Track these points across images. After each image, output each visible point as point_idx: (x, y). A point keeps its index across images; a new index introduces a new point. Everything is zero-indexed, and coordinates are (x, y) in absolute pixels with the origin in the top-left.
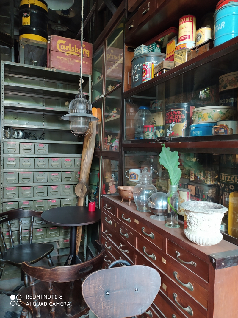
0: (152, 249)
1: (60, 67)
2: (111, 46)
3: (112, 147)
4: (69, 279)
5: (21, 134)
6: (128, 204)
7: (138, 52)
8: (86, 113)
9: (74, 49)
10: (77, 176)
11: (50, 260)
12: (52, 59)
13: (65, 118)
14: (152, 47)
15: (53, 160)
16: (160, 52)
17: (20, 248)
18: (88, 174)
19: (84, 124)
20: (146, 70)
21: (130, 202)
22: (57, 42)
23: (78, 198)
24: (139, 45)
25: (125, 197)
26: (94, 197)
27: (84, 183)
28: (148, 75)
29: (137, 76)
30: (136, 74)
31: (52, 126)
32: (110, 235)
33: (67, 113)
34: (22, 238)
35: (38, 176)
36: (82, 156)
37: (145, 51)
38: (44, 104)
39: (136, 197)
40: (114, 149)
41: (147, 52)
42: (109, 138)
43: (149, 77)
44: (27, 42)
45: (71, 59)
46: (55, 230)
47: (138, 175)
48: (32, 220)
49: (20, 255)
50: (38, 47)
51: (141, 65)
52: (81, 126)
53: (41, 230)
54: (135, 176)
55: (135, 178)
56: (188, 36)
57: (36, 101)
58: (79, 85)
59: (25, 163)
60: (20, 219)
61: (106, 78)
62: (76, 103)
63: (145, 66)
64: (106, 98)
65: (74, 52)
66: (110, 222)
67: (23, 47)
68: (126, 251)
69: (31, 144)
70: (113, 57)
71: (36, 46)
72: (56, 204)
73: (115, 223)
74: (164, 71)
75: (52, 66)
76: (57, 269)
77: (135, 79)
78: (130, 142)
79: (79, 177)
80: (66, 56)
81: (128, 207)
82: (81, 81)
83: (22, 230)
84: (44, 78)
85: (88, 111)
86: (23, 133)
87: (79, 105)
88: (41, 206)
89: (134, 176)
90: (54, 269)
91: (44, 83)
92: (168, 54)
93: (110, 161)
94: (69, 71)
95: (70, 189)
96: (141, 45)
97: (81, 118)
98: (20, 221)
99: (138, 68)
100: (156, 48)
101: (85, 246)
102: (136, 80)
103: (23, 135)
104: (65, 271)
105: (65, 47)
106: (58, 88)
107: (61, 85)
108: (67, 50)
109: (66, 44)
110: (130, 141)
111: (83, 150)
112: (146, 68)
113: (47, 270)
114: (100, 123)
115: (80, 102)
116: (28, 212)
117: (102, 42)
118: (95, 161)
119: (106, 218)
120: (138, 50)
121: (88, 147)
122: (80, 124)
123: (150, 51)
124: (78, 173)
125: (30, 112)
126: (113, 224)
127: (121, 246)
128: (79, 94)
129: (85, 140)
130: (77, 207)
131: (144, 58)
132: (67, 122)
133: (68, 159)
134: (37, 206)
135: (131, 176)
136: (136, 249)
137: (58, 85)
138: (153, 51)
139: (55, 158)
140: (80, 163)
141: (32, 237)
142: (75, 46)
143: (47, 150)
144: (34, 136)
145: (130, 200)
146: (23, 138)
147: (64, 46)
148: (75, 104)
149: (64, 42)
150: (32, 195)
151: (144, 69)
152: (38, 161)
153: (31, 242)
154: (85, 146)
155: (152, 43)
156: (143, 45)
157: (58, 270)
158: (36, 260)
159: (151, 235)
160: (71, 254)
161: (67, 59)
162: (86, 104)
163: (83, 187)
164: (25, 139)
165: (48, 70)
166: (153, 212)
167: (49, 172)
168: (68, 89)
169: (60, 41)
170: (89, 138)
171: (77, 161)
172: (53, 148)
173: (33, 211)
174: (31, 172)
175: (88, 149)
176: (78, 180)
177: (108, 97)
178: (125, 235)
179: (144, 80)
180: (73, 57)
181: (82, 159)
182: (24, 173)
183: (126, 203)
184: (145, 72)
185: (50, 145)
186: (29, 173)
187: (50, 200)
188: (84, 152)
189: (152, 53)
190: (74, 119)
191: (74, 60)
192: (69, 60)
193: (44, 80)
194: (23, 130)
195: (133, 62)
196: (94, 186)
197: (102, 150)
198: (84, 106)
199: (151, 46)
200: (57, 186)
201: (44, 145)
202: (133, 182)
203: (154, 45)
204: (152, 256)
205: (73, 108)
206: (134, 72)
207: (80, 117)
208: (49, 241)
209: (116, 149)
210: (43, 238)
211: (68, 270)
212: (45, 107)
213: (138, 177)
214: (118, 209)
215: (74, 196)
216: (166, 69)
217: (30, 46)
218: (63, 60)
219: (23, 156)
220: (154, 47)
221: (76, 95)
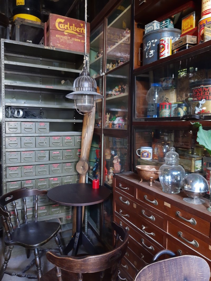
0: (191, 235)
1: (59, 45)
3: (114, 124)
4: (101, 268)
5: (21, 113)
6: (149, 185)
7: (149, 28)
8: (92, 91)
9: (73, 28)
10: (78, 153)
11: (57, 238)
12: (51, 38)
13: (69, 96)
14: (166, 23)
15: (54, 138)
16: (173, 27)
17: (26, 227)
18: (88, 151)
19: (90, 102)
20: (164, 45)
21: (151, 183)
22: (55, 20)
23: (79, 175)
24: (150, 20)
25: (147, 177)
26: (92, 173)
27: (85, 160)
28: (166, 51)
29: (152, 52)
30: (150, 49)
32: (126, 215)
33: (72, 91)
34: (27, 217)
35: (39, 155)
36: (83, 134)
37: (157, 27)
38: (41, 83)
40: (116, 127)
41: (159, 28)
42: (108, 116)
43: (167, 53)
44: (22, 22)
45: (69, 38)
46: (57, 207)
47: (150, 153)
48: (37, 199)
49: (27, 235)
50: (32, 27)
51: (156, 41)
52: (87, 104)
53: (44, 208)
54: (148, 154)
55: (148, 156)
57: (33, 80)
58: (84, 62)
59: (26, 142)
60: (25, 199)
61: (107, 57)
62: (82, 81)
63: (164, 41)
65: (73, 30)
66: (126, 202)
67: (19, 27)
68: (152, 234)
69: (32, 123)
72: (56, 182)
73: (134, 204)
74: (187, 46)
75: (51, 44)
77: (148, 55)
78: (143, 121)
79: (80, 155)
80: (65, 35)
81: (151, 187)
82: (86, 58)
83: (26, 209)
84: (41, 58)
85: (94, 89)
86: (23, 112)
87: (85, 84)
88: (45, 186)
89: (146, 154)
90: (85, 260)
91: (41, 62)
92: (184, 30)
94: (68, 49)
95: (70, 166)
96: (154, 22)
97: (87, 96)
98: (25, 200)
99: (152, 43)
100: (170, 24)
101: (86, 221)
102: (150, 56)
103: (23, 114)
104: (96, 261)
105: (64, 26)
106: (54, 66)
107: (57, 64)
108: (66, 28)
109: (65, 23)
110: (143, 119)
111: (83, 128)
113: (78, 261)
114: (100, 101)
115: (86, 80)
116: (31, 191)
118: (96, 138)
119: (121, 198)
120: (150, 26)
121: (88, 125)
122: (85, 102)
123: (163, 27)
124: (78, 151)
125: (28, 91)
126: (131, 204)
127: (144, 228)
128: (83, 72)
129: (85, 118)
130: (78, 185)
131: (157, 34)
132: (71, 101)
133: (69, 137)
134: (39, 184)
135: (143, 154)
136: (167, 233)
137: (54, 64)
138: (167, 27)
139: (56, 137)
140: (80, 141)
141: (37, 215)
142: (74, 25)
143: (48, 128)
144: (33, 115)
145: (151, 180)
146: (24, 117)
147: (63, 25)
148: (80, 81)
149: (63, 21)
150: (34, 173)
151: (162, 44)
152: (39, 140)
153: (37, 221)
154: (85, 123)
155: (165, 19)
156: (155, 21)
157: (89, 260)
159: (191, 221)
160: (77, 231)
161: (66, 38)
162: (92, 82)
163: (84, 164)
164: (25, 118)
165: (48, 48)
166: (185, 194)
167: (50, 151)
169: (59, 20)
170: (89, 116)
171: (78, 139)
172: (53, 127)
173: (37, 190)
174: (32, 152)
175: (88, 127)
176: (78, 158)
178: (151, 217)
179: (162, 56)
180: (71, 36)
181: (83, 137)
182: (25, 152)
183: (146, 183)
184: (163, 48)
185: (51, 123)
186: (31, 152)
187: (52, 179)
188: (84, 130)
189: (166, 29)
190: (79, 97)
191: (73, 39)
192: (68, 39)
193: (41, 59)
194: (23, 108)
195: (145, 39)
197: (104, 128)
198: (90, 84)
199: (164, 22)
200: (58, 164)
201: (44, 123)
202: (146, 160)
203: (168, 20)
204: (193, 243)
205: (79, 86)
206: (147, 48)
207: (85, 95)
208: (51, 218)
209: (119, 127)
210: (46, 215)
212: (42, 85)
214: (138, 190)
215: (75, 173)
216: (189, 44)
217: (25, 26)
218: (62, 38)
219: (25, 135)
220: (168, 23)
221: (80, 73)
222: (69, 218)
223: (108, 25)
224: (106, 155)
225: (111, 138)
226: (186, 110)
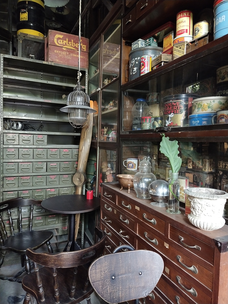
0: (153, 234)
1: (57, 60)
2: (108, 42)
3: (109, 138)
4: (73, 264)
5: (20, 125)
6: (128, 192)
7: (135, 46)
8: (84, 105)
9: (71, 44)
10: (75, 166)
11: (50, 247)
12: (50, 53)
13: (64, 110)
14: (149, 42)
15: (52, 150)
16: (157, 46)
17: (20, 235)
18: (85, 164)
19: (82, 116)
20: (144, 63)
21: (129, 190)
22: (54, 36)
23: (76, 187)
24: (136, 39)
25: (125, 185)
26: (90, 186)
27: (82, 172)
28: (146, 68)
29: (135, 69)
30: (134, 67)
31: (50, 118)
32: (109, 221)
33: (66, 105)
34: (22, 226)
35: (36, 166)
36: (80, 146)
37: (142, 45)
38: (42, 97)
39: (135, 185)
40: (110, 140)
41: (144, 46)
42: (105, 130)
43: (147, 70)
44: (24, 37)
45: (68, 53)
46: (54, 218)
47: (135, 164)
48: (32, 209)
49: (21, 242)
50: (35, 42)
51: (139, 58)
52: (79, 117)
53: (40, 218)
54: (133, 165)
55: (132, 167)
56: (185, 30)
57: (34, 94)
58: (78, 78)
59: (24, 153)
60: (20, 208)
61: (103, 72)
62: (75, 95)
63: (144, 59)
64: (103, 92)
65: (71, 46)
66: (109, 209)
67: (21, 42)
68: (127, 236)
69: (30, 135)
70: (109, 52)
71: (33, 41)
72: (53, 192)
73: (115, 210)
74: (162, 64)
75: (50, 59)
76: (61, 255)
77: (132, 72)
78: (128, 133)
79: (77, 167)
80: (63, 51)
81: (128, 194)
82: (79, 74)
83: (22, 218)
84: (42, 72)
85: (86, 103)
86: (22, 125)
87: (77, 98)
88: (40, 195)
89: (131, 165)
90: (59, 255)
91: (42, 76)
92: (165, 48)
93: (106, 151)
94: (66, 65)
95: (68, 178)
96: (139, 40)
97: (79, 110)
98: (20, 210)
99: (136, 61)
100: (153, 42)
101: (83, 233)
102: (134, 73)
103: (22, 127)
104: (69, 257)
105: (63, 42)
106: (56, 81)
107: (58, 79)
108: (64, 44)
109: (64, 39)
110: (128, 131)
111: (81, 141)
112: (145, 62)
113: (52, 257)
114: (97, 115)
115: (78, 94)
116: (27, 200)
117: (98, 37)
118: (93, 151)
119: (106, 205)
120: (136, 44)
121: (85, 139)
122: (78, 116)
123: (147, 45)
124: (76, 163)
125: (29, 105)
126: (113, 211)
127: (121, 232)
128: (77, 87)
129: (83, 131)
130: (75, 196)
131: (141, 51)
132: (66, 114)
133: (66, 150)
134: (36, 195)
135: (128, 165)
136: (137, 234)
137: (55, 79)
138: (150, 45)
139: (54, 149)
140: (78, 154)
141: (32, 225)
142: (72, 40)
143: (46, 141)
144: (32, 128)
145: (129, 187)
146: (22, 129)
147: (61, 41)
148: (73, 96)
149: (61, 37)
150: (31, 184)
151: (143, 62)
152: (37, 152)
153: (31, 230)
154: (82, 137)
155: (149, 38)
156: (140, 39)
157: (63, 256)
158: (36, 247)
159: (152, 221)
160: (70, 240)
161: (64, 53)
162: (85, 97)
163: (80, 176)
164: (23, 130)
165: (46, 63)
166: (154, 199)
167: (48, 162)
168: (65, 82)
169: (57, 36)
170: (86, 129)
171: (75, 152)
172: (52, 139)
173: (33, 200)
174: (30, 163)
175: (85, 140)
176: (75, 170)
177: (104, 90)
178: (126, 221)
179: (142, 73)
180: (70, 51)
181: (80, 149)
182: (23, 163)
183: (126, 191)
184: (143, 65)
185: (49, 136)
186: (28, 163)
187: (49, 189)
188: (82, 143)
189: (149, 47)
190: (72, 111)
191: (71, 55)
192: (67, 55)
193: (42, 73)
194: (22, 121)
195: (131, 56)
196: (90, 175)
197: (99, 141)
198: (82, 99)
199: (148, 40)
200: (55, 176)
201: (42, 136)
202: (130, 171)
203: (152, 39)
204: (154, 241)
205: (72, 100)
206: (132, 65)
207: (78, 109)
208: (47, 229)
209: (112, 140)
210: (42, 225)
211: (72, 256)
212: (43, 99)
213: (135, 166)
214: (118, 197)
215: (72, 185)
216: (164, 62)
217: (28, 41)
218: (60, 54)
219: (23, 147)
220: (151, 41)
221: (74, 88)
222: (65, 229)
223: (104, 41)
224: (102, 168)
225: (109, 152)
226: (161, 123)
